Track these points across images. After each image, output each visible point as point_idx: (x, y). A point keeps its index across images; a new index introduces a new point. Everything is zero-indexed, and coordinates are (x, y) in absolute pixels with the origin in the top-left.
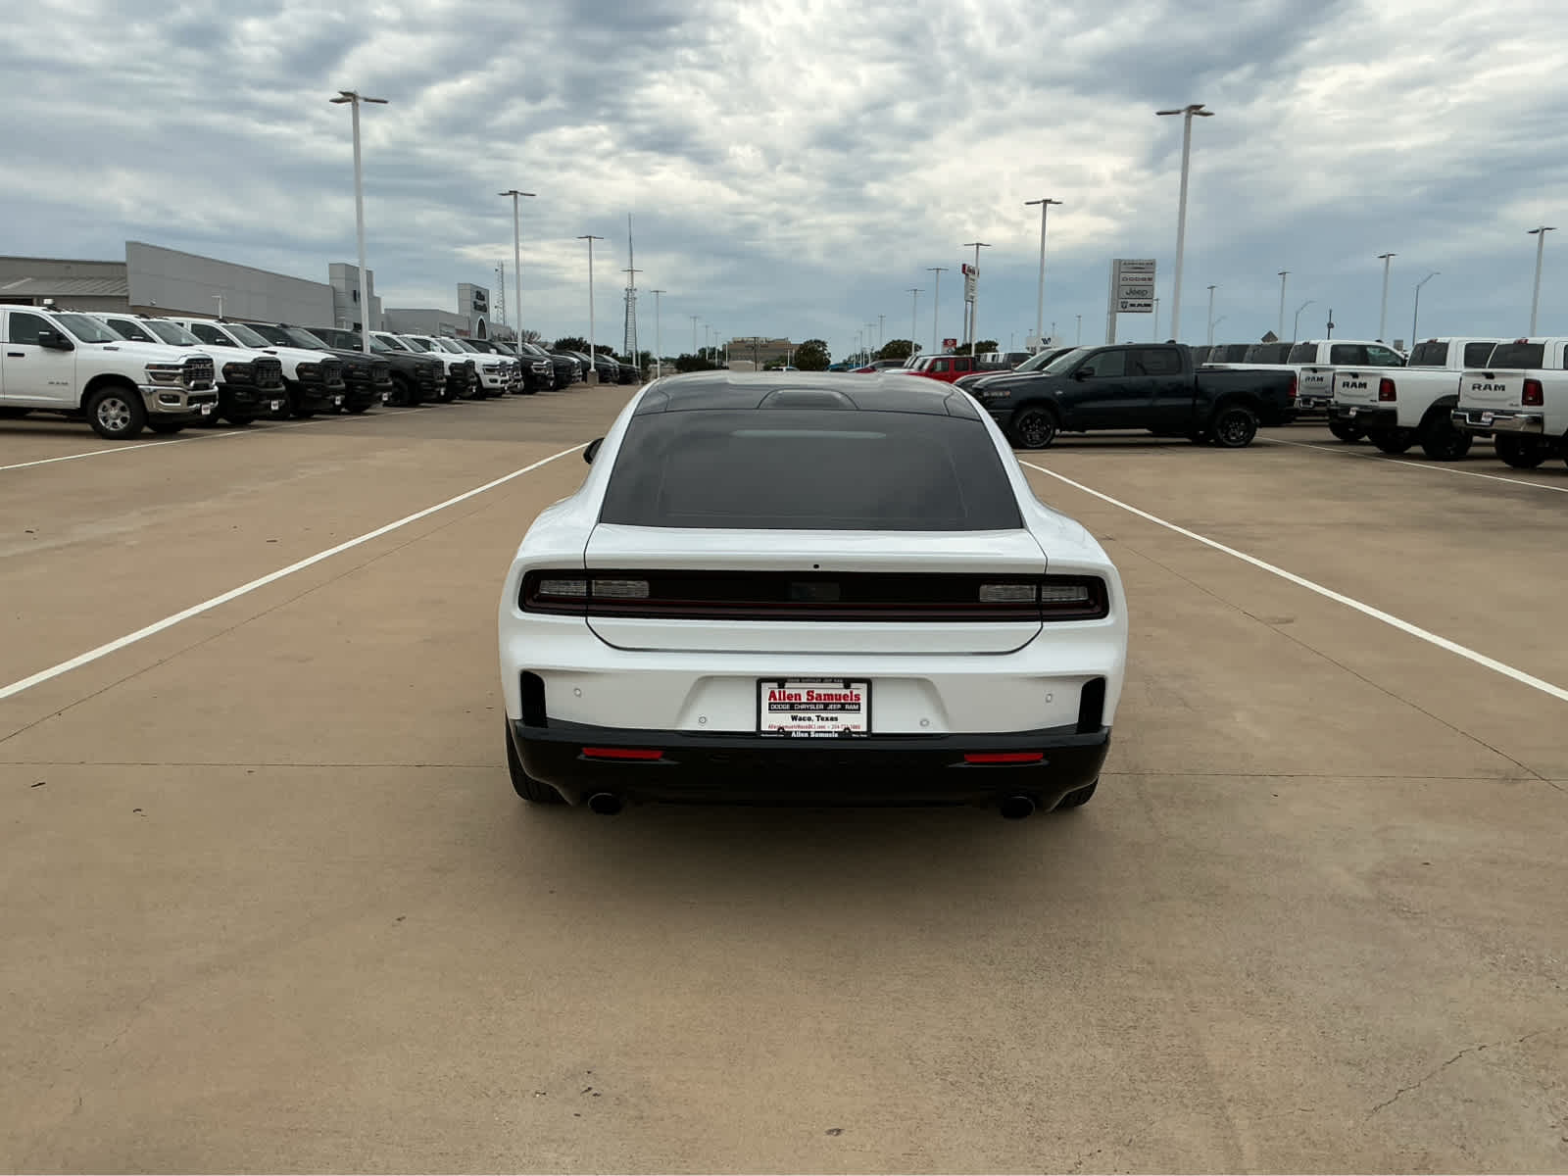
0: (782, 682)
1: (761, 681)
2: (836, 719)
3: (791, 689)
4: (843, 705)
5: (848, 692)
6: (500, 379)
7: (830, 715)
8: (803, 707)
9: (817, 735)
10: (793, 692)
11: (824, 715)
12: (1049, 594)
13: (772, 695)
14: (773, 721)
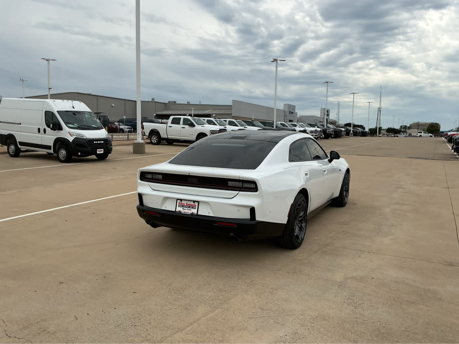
0: (181, 200)
1: (178, 199)
2: (191, 210)
3: (183, 202)
4: (193, 207)
5: (194, 204)
8: (185, 206)
9: (187, 213)
10: (183, 203)
11: (189, 209)
12: (245, 185)
13: (179, 203)
14: (179, 209)
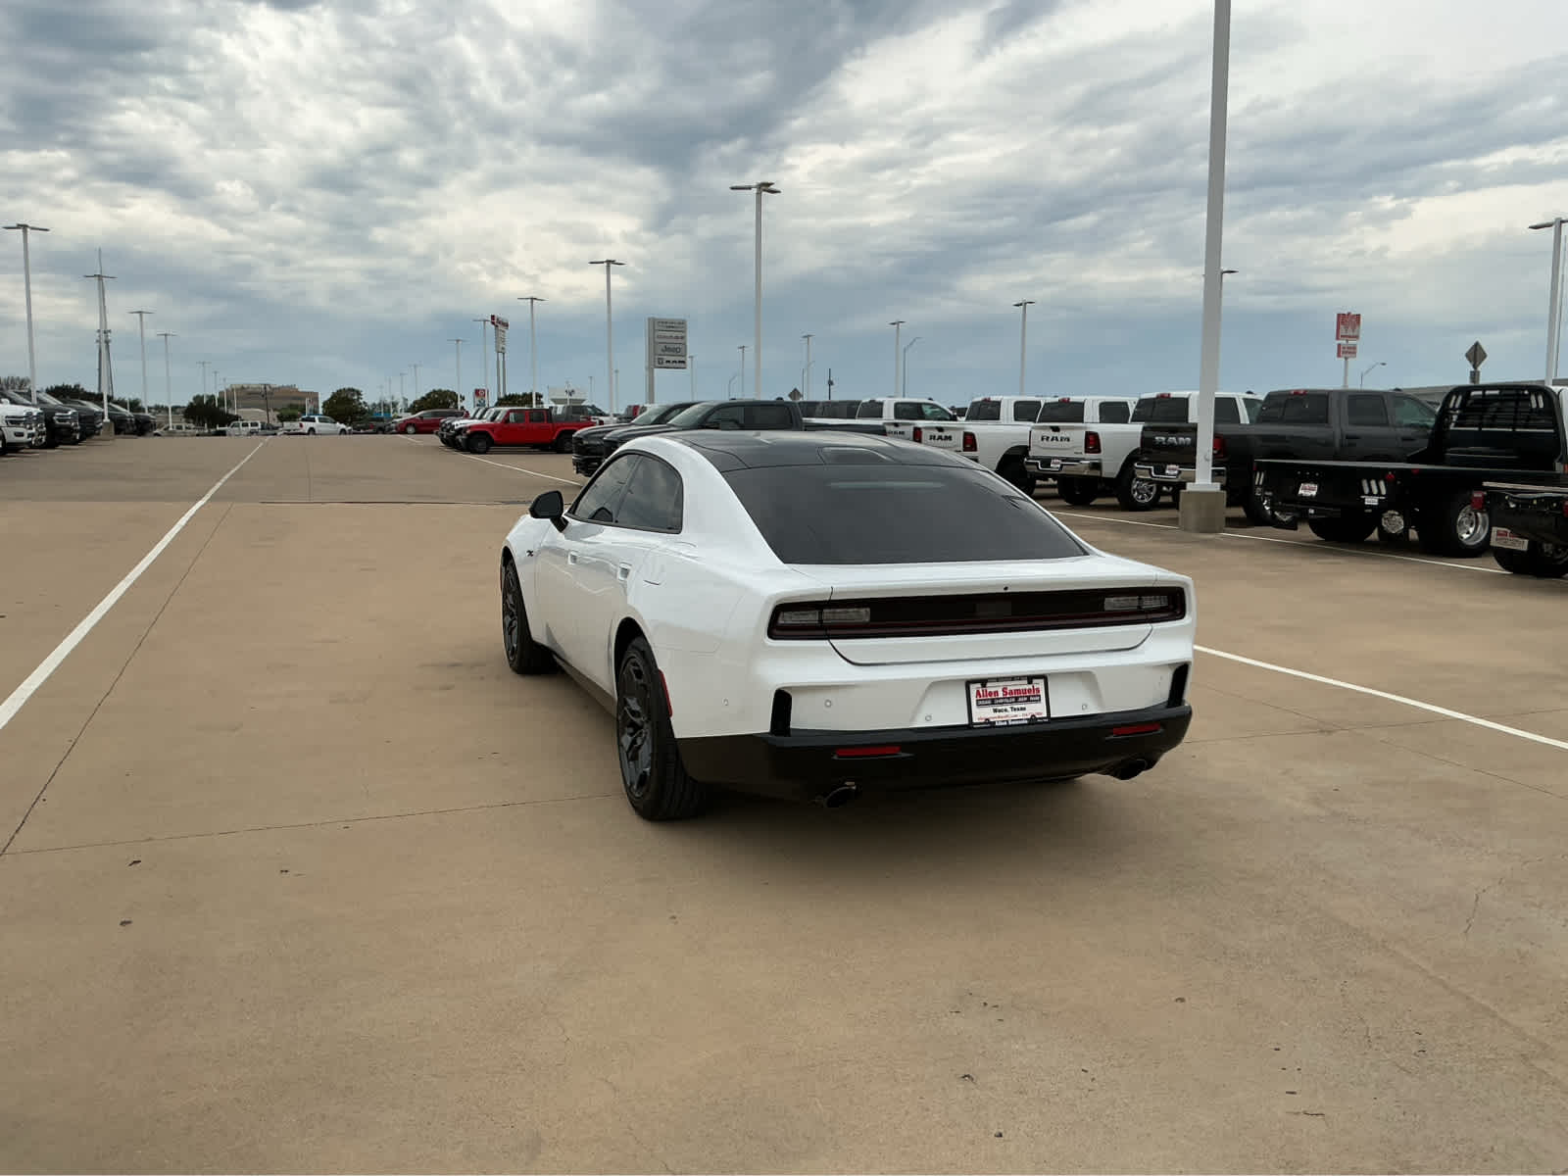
0: (984, 682)
1: (968, 683)
2: (1024, 709)
3: (991, 687)
4: (1028, 697)
5: (1030, 687)
6: (26, 432)
7: (1019, 706)
8: (1000, 701)
9: (1014, 723)
10: (993, 690)
11: (1016, 706)
13: (978, 692)
14: (981, 714)
